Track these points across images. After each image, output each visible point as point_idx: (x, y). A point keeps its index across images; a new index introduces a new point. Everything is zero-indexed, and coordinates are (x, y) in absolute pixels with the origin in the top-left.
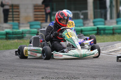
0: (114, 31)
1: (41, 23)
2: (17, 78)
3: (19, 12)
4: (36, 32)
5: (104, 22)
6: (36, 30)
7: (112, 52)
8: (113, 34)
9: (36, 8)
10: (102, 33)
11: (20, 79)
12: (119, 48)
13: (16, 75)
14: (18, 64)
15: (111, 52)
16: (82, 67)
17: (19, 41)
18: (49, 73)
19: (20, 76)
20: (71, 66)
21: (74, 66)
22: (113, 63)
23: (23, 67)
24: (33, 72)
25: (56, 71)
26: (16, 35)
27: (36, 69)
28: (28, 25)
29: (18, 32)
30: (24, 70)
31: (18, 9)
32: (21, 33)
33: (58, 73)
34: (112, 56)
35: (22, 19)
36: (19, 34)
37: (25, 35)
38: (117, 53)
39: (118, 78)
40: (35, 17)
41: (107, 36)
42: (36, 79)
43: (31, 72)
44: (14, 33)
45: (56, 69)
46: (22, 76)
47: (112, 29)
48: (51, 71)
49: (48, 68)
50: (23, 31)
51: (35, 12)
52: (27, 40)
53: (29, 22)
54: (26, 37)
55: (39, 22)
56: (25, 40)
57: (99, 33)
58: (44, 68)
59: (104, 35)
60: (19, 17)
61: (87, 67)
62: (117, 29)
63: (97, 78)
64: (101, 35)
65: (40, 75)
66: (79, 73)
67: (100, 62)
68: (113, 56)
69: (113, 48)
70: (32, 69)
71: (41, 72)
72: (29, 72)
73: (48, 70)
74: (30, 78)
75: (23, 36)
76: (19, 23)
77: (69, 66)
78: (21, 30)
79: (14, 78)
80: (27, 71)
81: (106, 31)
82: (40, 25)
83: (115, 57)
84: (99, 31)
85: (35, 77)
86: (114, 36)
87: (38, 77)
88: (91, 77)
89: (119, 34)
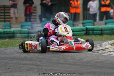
0: (102, 31)
1: (32, 24)
2: (6, 74)
4: (27, 32)
5: (93, 23)
6: (26, 29)
7: (100, 50)
8: (102, 34)
10: (91, 33)
11: (9, 75)
13: (5, 72)
14: (8, 61)
15: (98, 50)
17: (10, 40)
18: (37, 69)
20: (59, 63)
21: (62, 64)
22: (100, 61)
23: (12, 64)
24: (22, 69)
25: (44, 68)
26: (7, 35)
29: (9, 31)
30: (13, 67)
32: (12, 32)
33: (46, 70)
34: (99, 54)
36: (10, 34)
37: (16, 34)
38: (105, 51)
39: (104, 75)
41: (95, 36)
42: (24, 75)
43: (20, 68)
44: (6, 33)
45: (44, 66)
46: (11, 72)
47: (100, 29)
48: (40, 68)
49: (37, 65)
50: (14, 31)
52: (18, 39)
53: (20, 23)
54: (17, 36)
55: (30, 23)
56: (16, 39)
57: (87, 34)
58: (33, 65)
59: (93, 35)
61: (75, 65)
62: (105, 30)
63: (84, 74)
64: (90, 35)
65: (29, 71)
67: (88, 59)
68: (101, 54)
69: (100, 47)
70: (21, 65)
71: (30, 69)
72: (18, 68)
73: (37, 67)
74: (19, 74)
75: (13, 35)
77: (57, 63)
78: (12, 30)
79: (3, 74)
80: (16, 68)
81: (95, 31)
83: (102, 55)
84: (87, 31)
85: (24, 73)
86: (102, 36)
87: (27, 74)
88: (78, 74)
89: (107, 34)
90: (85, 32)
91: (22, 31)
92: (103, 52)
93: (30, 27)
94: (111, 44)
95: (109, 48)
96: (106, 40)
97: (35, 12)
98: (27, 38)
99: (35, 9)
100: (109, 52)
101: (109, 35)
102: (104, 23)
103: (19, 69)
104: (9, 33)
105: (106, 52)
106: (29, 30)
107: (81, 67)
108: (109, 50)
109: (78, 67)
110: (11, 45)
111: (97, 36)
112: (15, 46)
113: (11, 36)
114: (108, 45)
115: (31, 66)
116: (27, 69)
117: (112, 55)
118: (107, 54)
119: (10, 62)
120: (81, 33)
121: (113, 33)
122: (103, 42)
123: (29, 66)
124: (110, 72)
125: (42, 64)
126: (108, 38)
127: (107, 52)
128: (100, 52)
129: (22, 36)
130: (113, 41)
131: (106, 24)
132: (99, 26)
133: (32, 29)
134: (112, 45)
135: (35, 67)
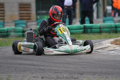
0: (101, 29)
1: (27, 22)
2: (2, 74)
3: (3, 11)
4: (22, 31)
6: (21, 28)
7: (100, 49)
8: (100, 32)
9: (22, 6)
10: (89, 32)
11: (5, 75)
12: (107, 45)
14: (3, 61)
15: (98, 49)
16: (68, 64)
17: (4, 39)
18: (35, 70)
19: (5, 72)
20: (57, 63)
21: (60, 63)
22: (100, 60)
23: (8, 64)
24: (18, 69)
25: (42, 68)
27: (22, 66)
28: (14, 24)
29: (3, 30)
30: (9, 67)
31: (3, 7)
32: (6, 31)
33: (44, 70)
34: (99, 53)
35: (7, 18)
37: (10, 33)
39: (105, 75)
40: (20, 16)
41: (94, 34)
45: (42, 66)
46: (7, 72)
47: (99, 27)
48: (37, 68)
49: (34, 65)
50: (8, 30)
51: (20, 10)
52: (12, 38)
53: (14, 21)
54: (11, 35)
55: (24, 21)
56: (10, 38)
57: (85, 32)
58: (29, 65)
59: (92, 34)
60: (4, 16)
61: (74, 64)
62: (104, 28)
63: (84, 74)
64: (88, 34)
65: (26, 72)
66: (65, 69)
69: (100, 46)
70: (17, 65)
71: (27, 69)
72: (14, 68)
73: (34, 67)
74: (15, 75)
75: (7, 34)
76: (4, 22)
77: (55, 63)
78: (6, 28)
80: (12, 68)
81: (93, 30)
82: (26, 24)
83: (102, 54)
84: (85, 30)
85: (20, 73)
86: (101, 34)
87: (23, 74)
88: (78, 74)
89: (106, 32)
90: (83, 30)
91: (16, 30)
92: (103, 50)
93: (24, 25)
94: (111, 42)
95: (109, 47)
96: (105, 39)
97: (30, 9)
98: (22, 37)
99: (30, 6)
100: (109, 50)
101: (108, 33)
102: (102, 21)
103: (16, 69)
104: (2, 32)
105: (106, 51)
106: (24, 29)
107: (81, 66)
108: (110, 49)
109: (78, 67)
110: (6, 45)
111: (96, 35)
112: (9, 45)
113: (5, 35)
114: (108, 43)
115: (28, 67)
116: (23, 69)
117: (112, 54)
118: (108, 53)
119: (5, 62)
120: (79, 32)
121: (112, 31)
122: (103, 41)
123: (25, 66)
124: (111, 72)
125: (40, 64)
126: (107, 36)
127: (108, 51)
128: (99, 51)
129: (16, 34)
130: (113, 39)
131: (104, 21)
132: (97, 24)
133: (27, 27)
134: (112, 44)
135: (32, 67)
